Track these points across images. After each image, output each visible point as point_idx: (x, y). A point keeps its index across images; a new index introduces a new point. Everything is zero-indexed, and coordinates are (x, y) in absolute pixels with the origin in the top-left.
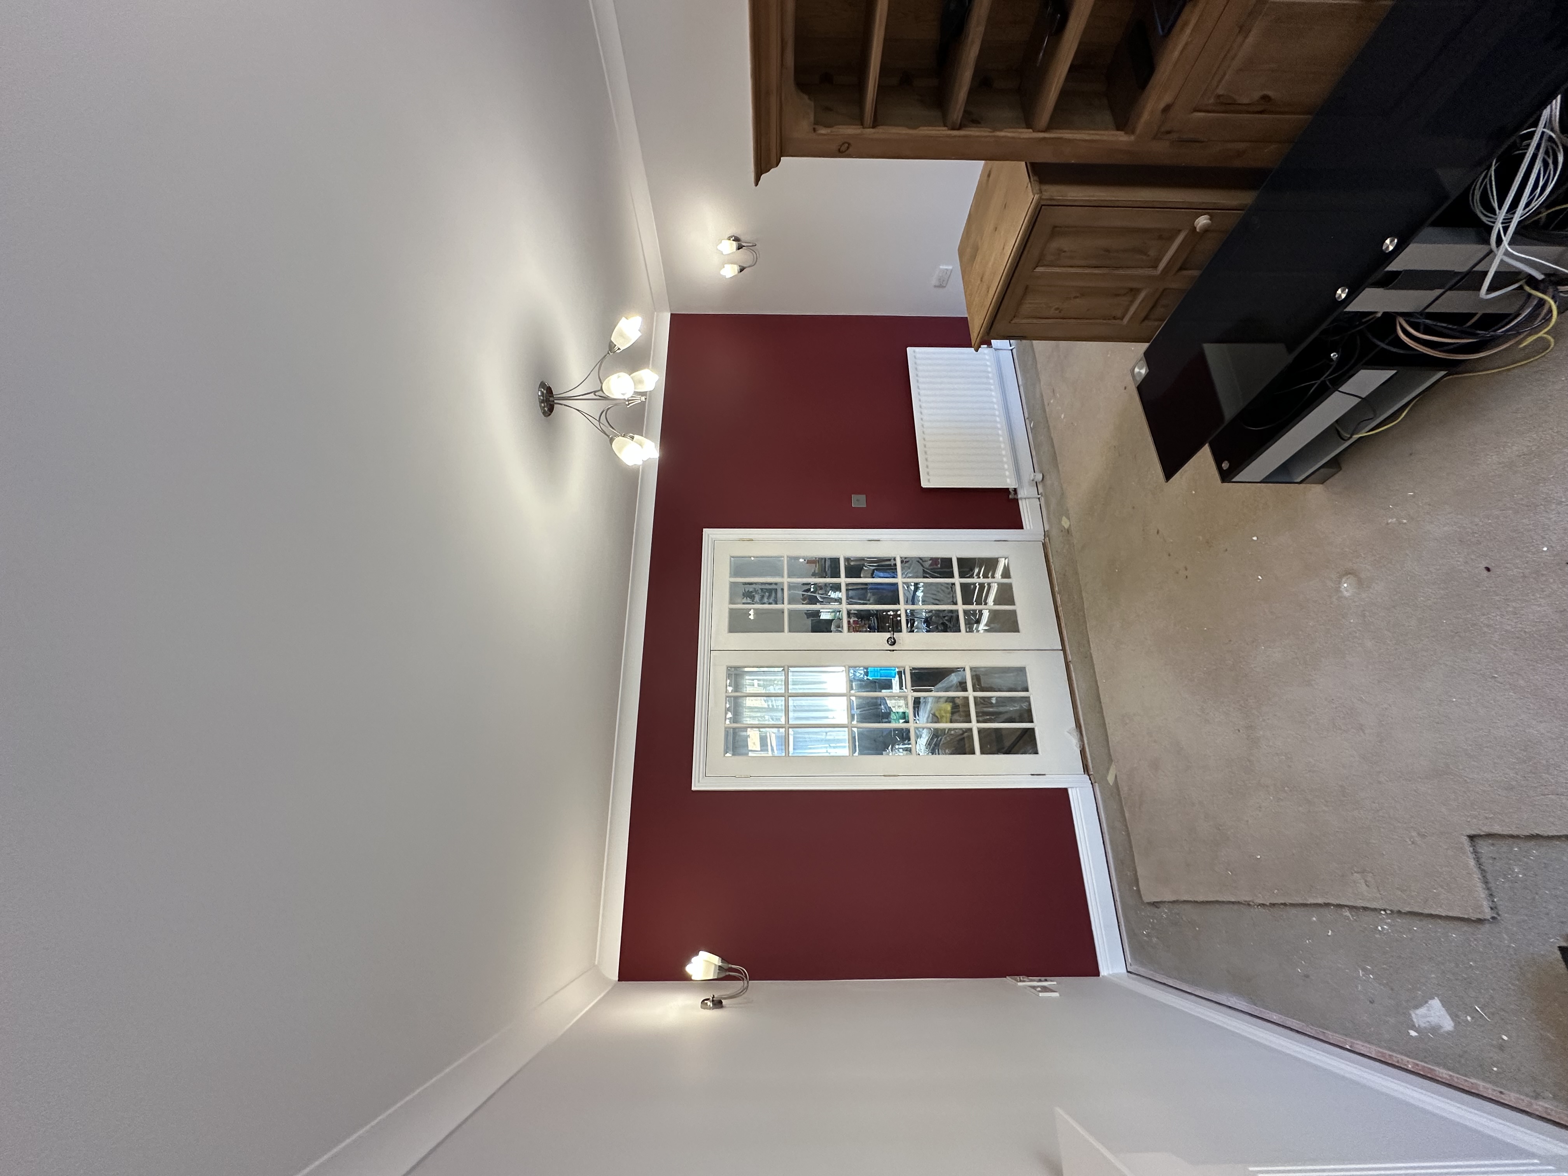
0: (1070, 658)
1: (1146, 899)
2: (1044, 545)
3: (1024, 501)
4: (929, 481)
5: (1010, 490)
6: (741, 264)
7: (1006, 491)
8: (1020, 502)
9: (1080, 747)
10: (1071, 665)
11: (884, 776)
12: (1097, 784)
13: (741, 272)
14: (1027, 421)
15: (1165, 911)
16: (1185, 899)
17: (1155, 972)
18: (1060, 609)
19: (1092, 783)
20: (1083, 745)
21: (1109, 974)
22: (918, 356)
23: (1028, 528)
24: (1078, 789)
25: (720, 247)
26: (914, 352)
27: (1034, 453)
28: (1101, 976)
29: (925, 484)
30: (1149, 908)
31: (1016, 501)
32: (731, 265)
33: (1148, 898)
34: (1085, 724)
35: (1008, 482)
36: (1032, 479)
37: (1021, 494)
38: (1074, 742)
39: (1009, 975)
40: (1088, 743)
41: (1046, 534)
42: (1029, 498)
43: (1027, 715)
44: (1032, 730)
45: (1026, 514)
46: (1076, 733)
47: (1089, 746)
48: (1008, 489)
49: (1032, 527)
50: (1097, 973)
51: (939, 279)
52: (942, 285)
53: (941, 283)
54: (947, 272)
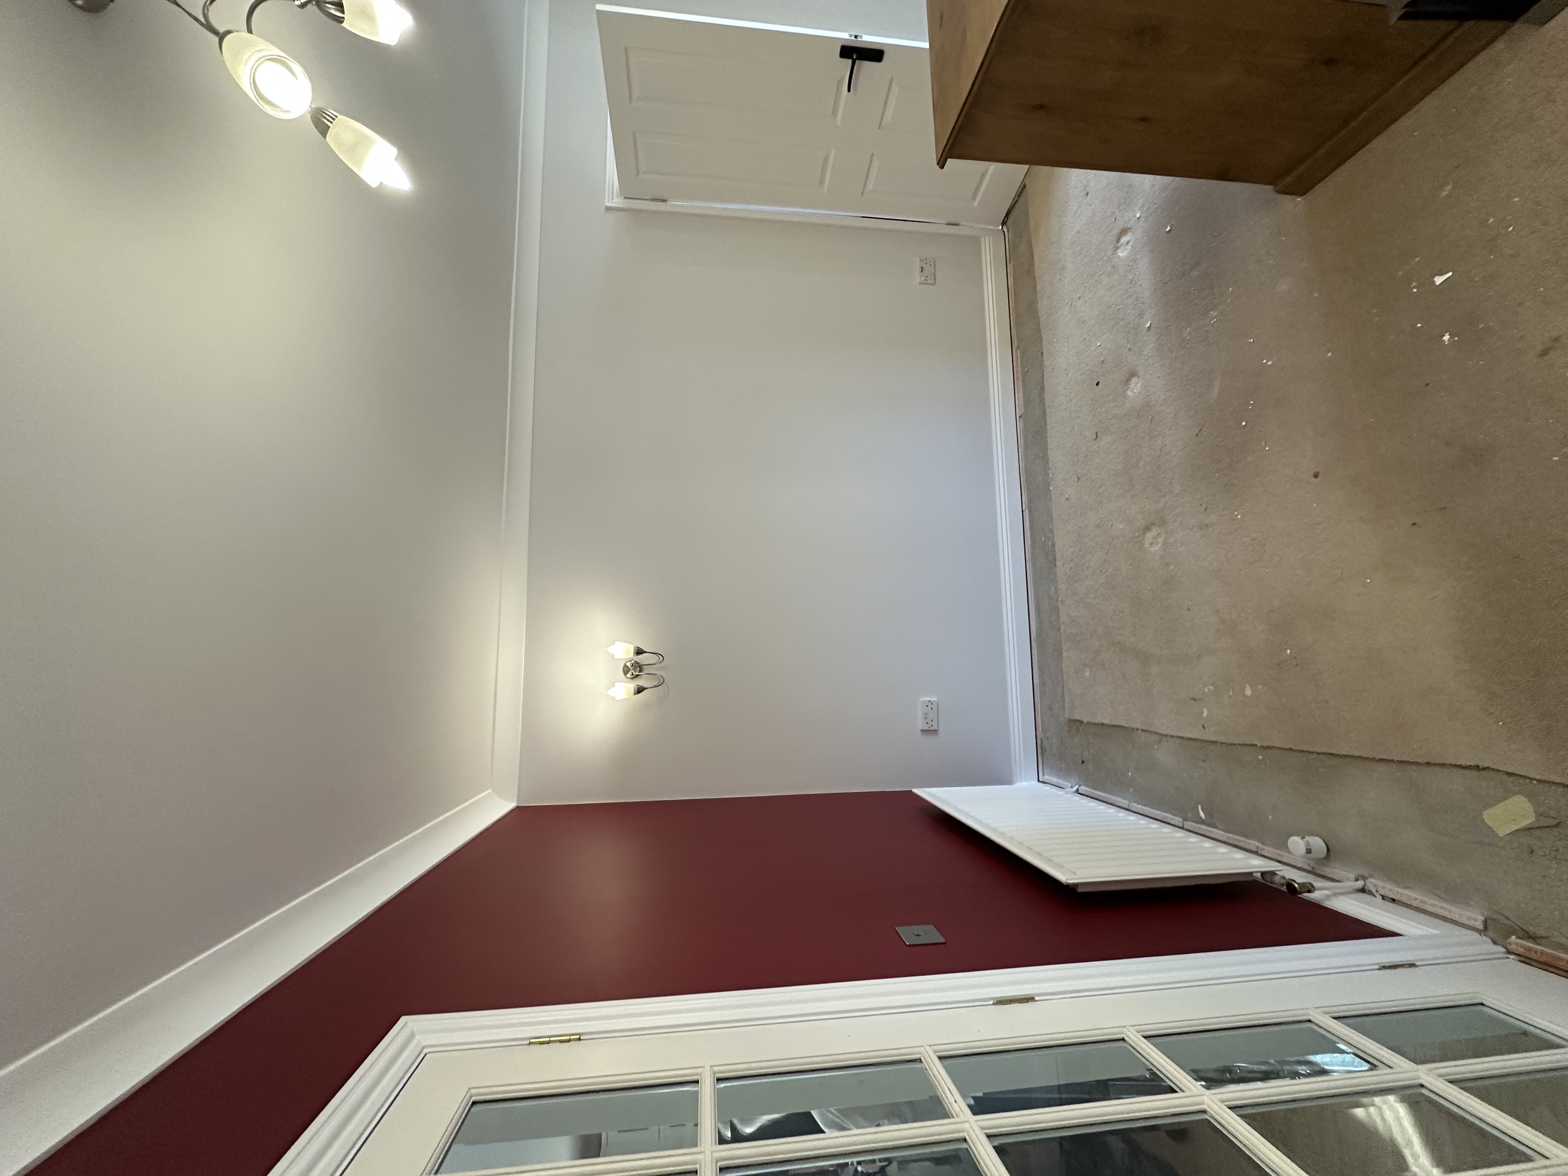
51: (926, 718)
52: (932, 728)
53: (930, 725)
54: (932, 706)
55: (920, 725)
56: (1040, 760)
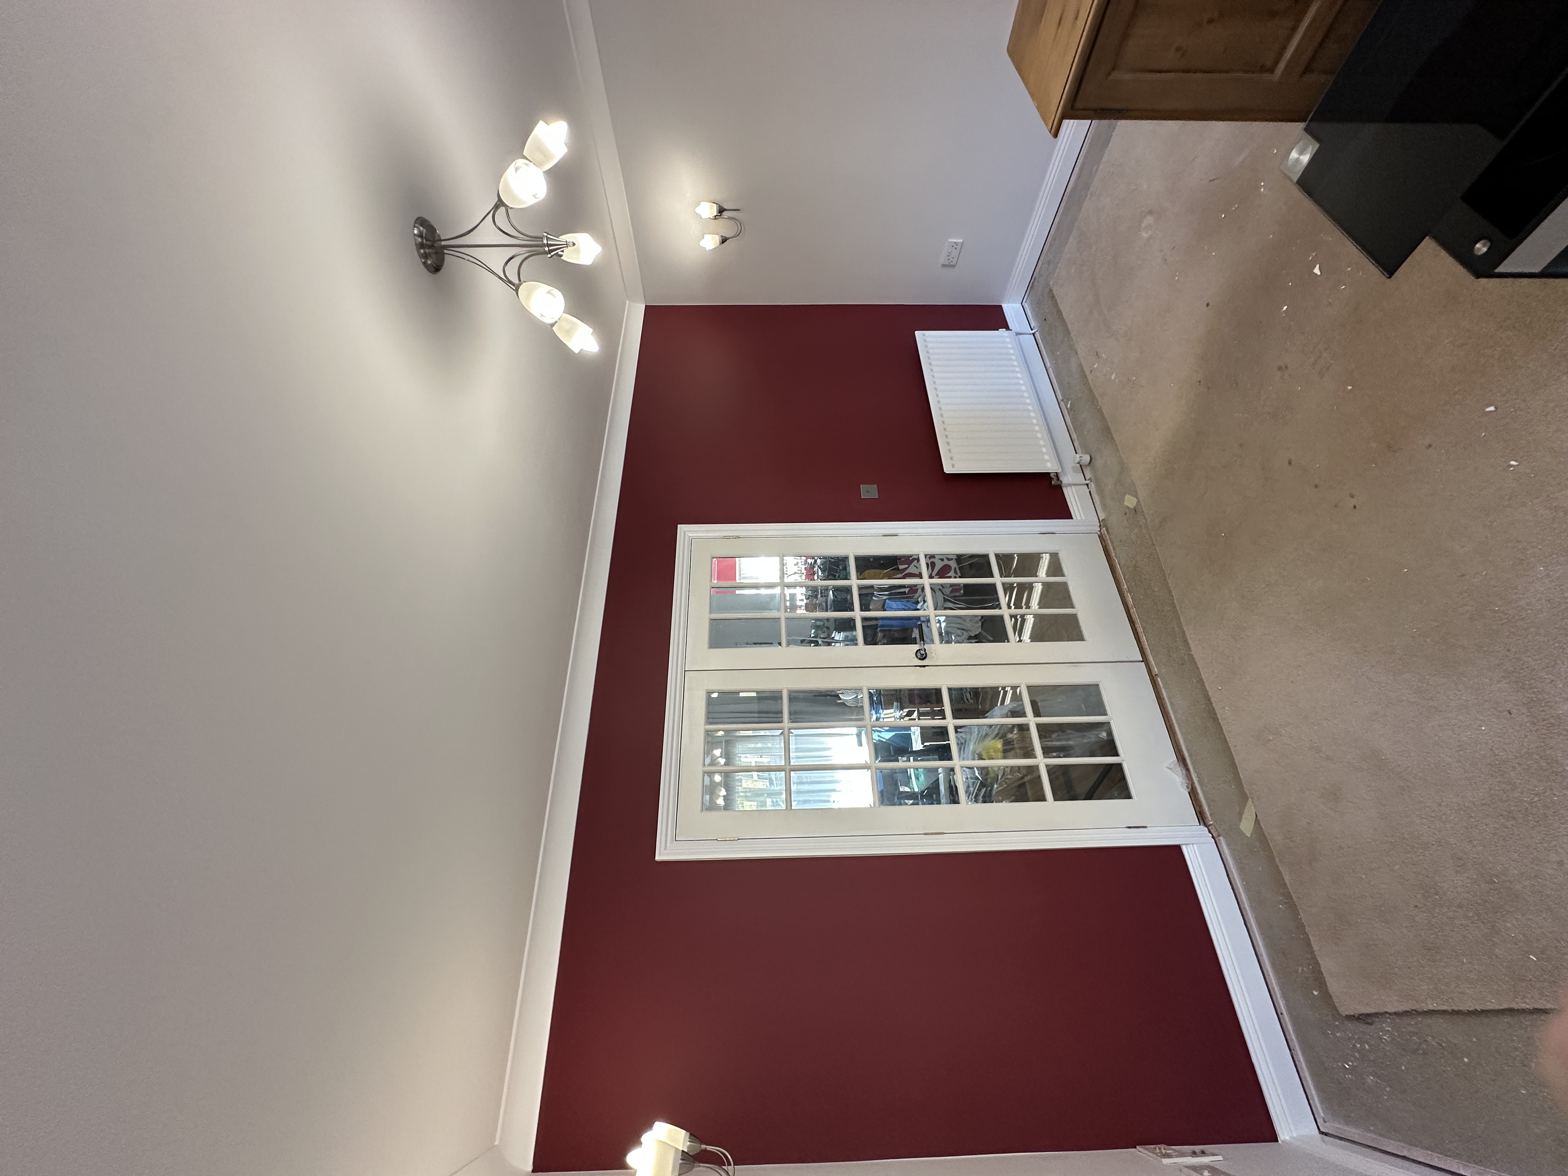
0: (1155, 670)
1: (1344, 1011)
2: (1101, 537)
3: (1069, 488)
4: (953, 466)
5: (1052, 475)
6: (723, 235)
7: (1046, 476)
8: (1065, 490)
9: (1188, 787)
10: (1159, 679)
11: (925, 834)
12: (1221, 838)
13: (723, 242)
14: (1062, 404)
15: (1385, 1030)
16: (1431, 1007)
17: (1381, 1135)
18: (1133, 611)
19: (1213, 837)
20: (1193, 784)
21: (1292, 1138)
22: (928, 339)
23: (1079, 518)
24: (1195, 846)
25: (698, 210)
26: (924, 335)
27: (1074, 436)
28: (1280, 1142)
29: (948, 469)
30: (1349, 1025)
31: (1059, 488)
32: (711, 236)
33: (1349, 1006)
34: (1190, 755)
35: (1048, 466)
36: (1077, 461)
37: (1065, 480)
38: (1178, 779)
39: (1140, 1144)
40: (1199, 781)
41: (1103, 523)
42: (1075, 485)
43: (1110, 748)
44: (1119, 766)
45: (1074, 502)
46: (1179, 769)
47: (1201, 787)
48: (1049, 474)
49: (1083, 518)
50: (1274, 1138)
51: (948, 256)
52: (951, 264)
53: (950, 261)
54: (957, 247)
55: (943, 260)
56: (1028, 292)
